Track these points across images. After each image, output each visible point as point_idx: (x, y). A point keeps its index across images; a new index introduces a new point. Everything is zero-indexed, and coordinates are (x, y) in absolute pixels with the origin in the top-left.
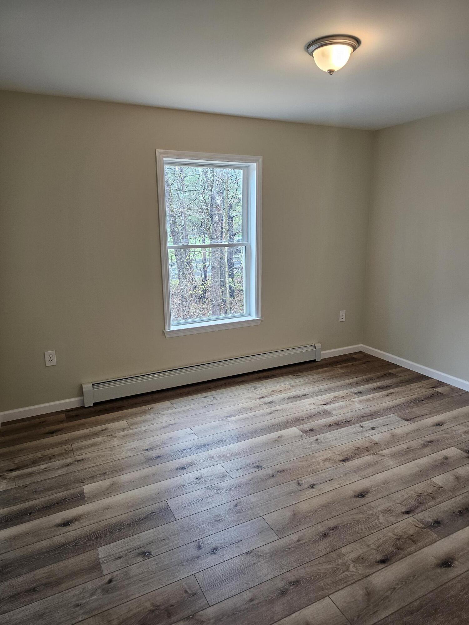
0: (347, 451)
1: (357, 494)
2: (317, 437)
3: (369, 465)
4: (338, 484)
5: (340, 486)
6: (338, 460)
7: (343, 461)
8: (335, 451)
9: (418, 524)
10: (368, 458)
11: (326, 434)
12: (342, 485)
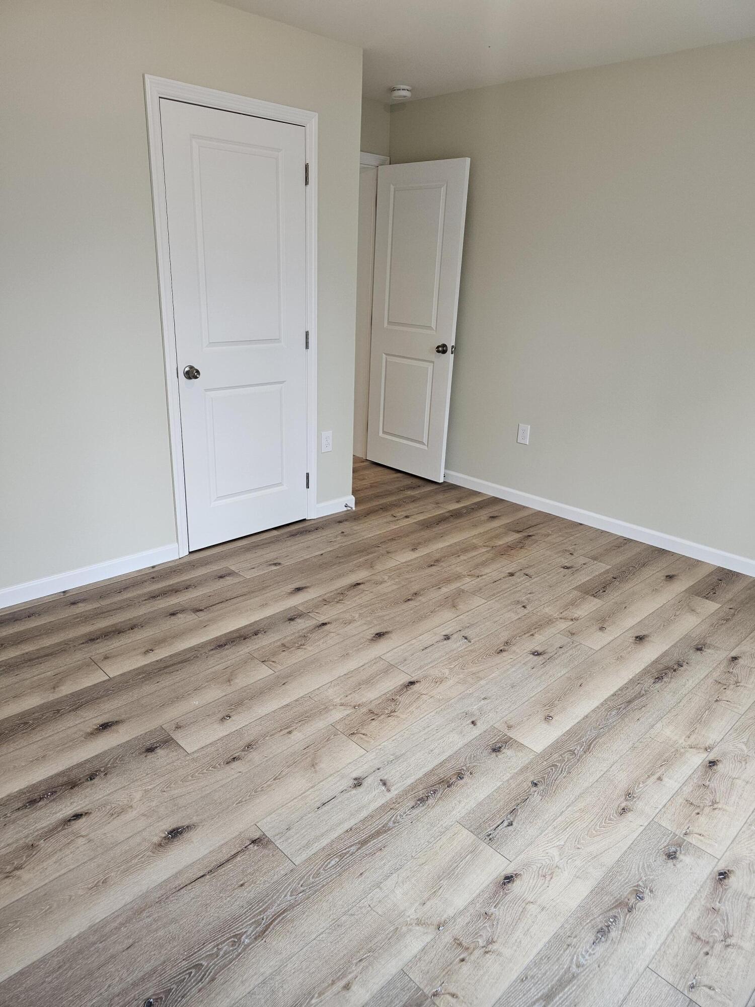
0: (410, 704)
1: (386, 636)
2: (476, 732)
3: (369, 682)
4: (412, 644)
5: (410, 643)
6: (422, 682)
7: (412, 683)
8: (432, 700)
9: (316, 615)
10: (372, 695)
11: (460, 745)
12: (408, 644)
